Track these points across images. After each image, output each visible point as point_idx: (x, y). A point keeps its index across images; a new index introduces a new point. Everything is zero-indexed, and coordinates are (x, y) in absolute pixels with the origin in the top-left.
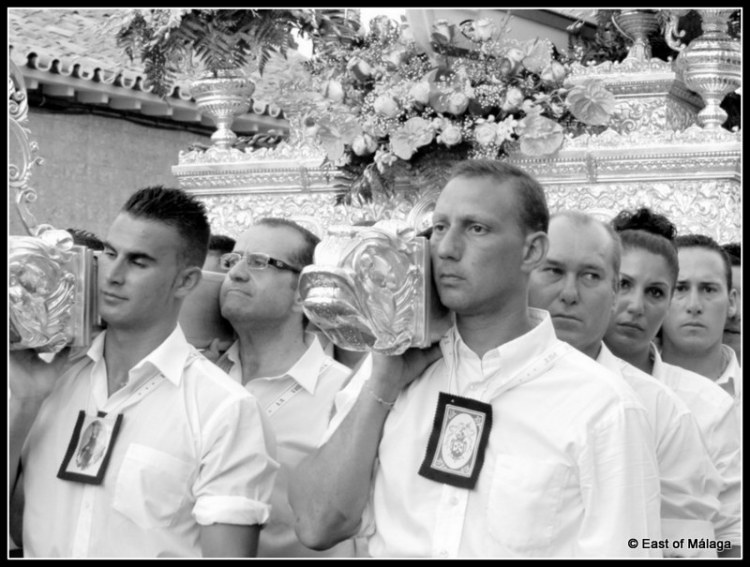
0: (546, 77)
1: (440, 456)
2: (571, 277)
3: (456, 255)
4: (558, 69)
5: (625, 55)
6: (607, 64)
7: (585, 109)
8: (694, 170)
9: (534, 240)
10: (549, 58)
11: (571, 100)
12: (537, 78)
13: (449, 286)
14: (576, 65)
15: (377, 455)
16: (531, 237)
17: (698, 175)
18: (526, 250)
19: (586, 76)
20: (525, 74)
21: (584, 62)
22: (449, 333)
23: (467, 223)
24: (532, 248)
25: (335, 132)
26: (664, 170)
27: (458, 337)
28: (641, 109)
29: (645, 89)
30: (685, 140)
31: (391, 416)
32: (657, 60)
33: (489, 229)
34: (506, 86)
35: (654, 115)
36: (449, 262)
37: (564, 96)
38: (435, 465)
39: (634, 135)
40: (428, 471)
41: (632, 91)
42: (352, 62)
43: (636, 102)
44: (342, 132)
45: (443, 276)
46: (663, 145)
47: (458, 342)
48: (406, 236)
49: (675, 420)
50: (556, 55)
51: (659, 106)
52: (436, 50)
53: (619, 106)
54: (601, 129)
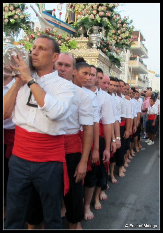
0: (66, 39)
1: (31, 100)
2: (63, 66)
3: (37, 54)
4: (68, 38)
5: (80, 36)
6: (76, 38)
7: (72, 45)
8: (91, 56)
9: (56, 54)
10: (67, 36)
11: (70, 43)
12: (64, 39)
13: (35, 62)
14: (71, 38)
15: (16, 99)
16: (55, 54)
17: (92, 57)
18: (54, 57)
19: (73, 40)
20: (62, 38)
21: (72, 37)
22: (34, 74)
23: (41, 48)
24: (55, 57)
25: (28, 47)
26: (86, 56)
27: (36, 74)
28: (82, 46)
29: (83, 42)
30: (90, 51)
31: (19, 91)
32: (85, 37)
33: (45, 50)
34: (58, 40)
35: (84, 47)
36: (35, 56)
37: (69, 42)
38: (30, 103)
39: (81, 50)
40: (28, 104)
41: (81, 43)
42: (31, 35)
43: (82, 45)
44: (29, 47)
45: (33, 59)
46: (86, 52)
47: (36, 75)
48: (23, 49)
49: (86, 97)
50: (68, 36)
51: (85, 46)
52: (46, 33)
53: (78, 45)
54: (75, 49)
